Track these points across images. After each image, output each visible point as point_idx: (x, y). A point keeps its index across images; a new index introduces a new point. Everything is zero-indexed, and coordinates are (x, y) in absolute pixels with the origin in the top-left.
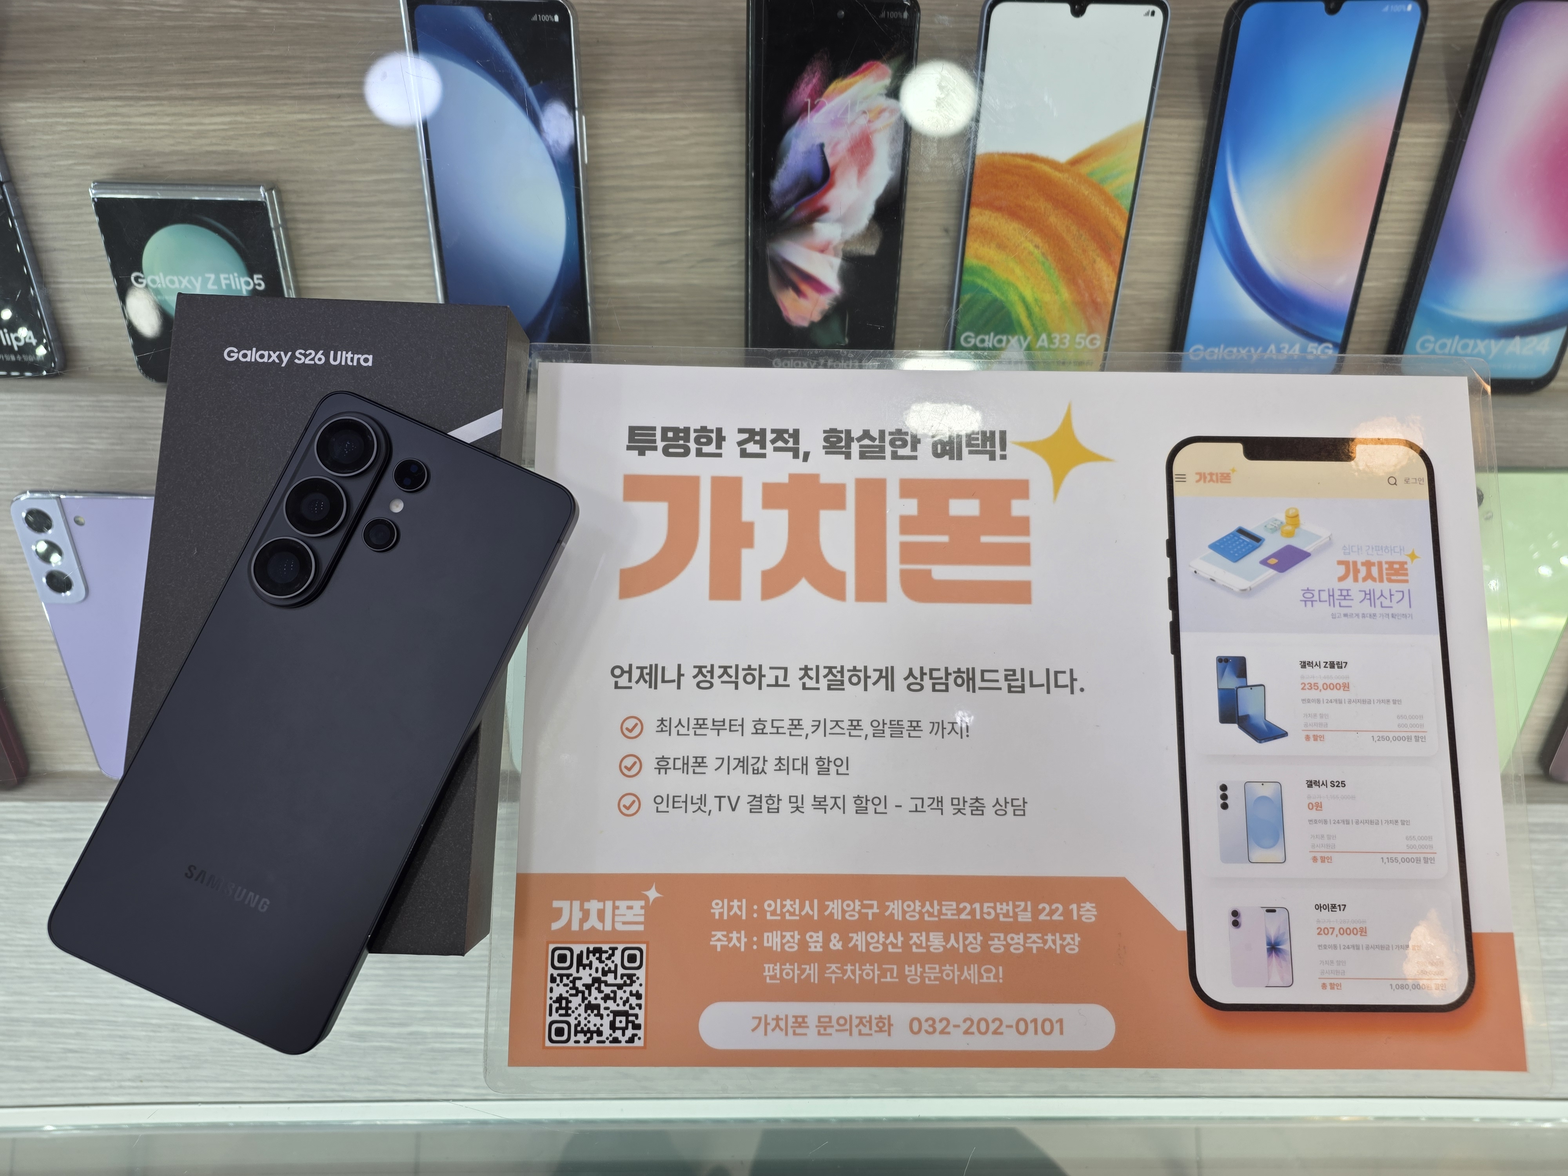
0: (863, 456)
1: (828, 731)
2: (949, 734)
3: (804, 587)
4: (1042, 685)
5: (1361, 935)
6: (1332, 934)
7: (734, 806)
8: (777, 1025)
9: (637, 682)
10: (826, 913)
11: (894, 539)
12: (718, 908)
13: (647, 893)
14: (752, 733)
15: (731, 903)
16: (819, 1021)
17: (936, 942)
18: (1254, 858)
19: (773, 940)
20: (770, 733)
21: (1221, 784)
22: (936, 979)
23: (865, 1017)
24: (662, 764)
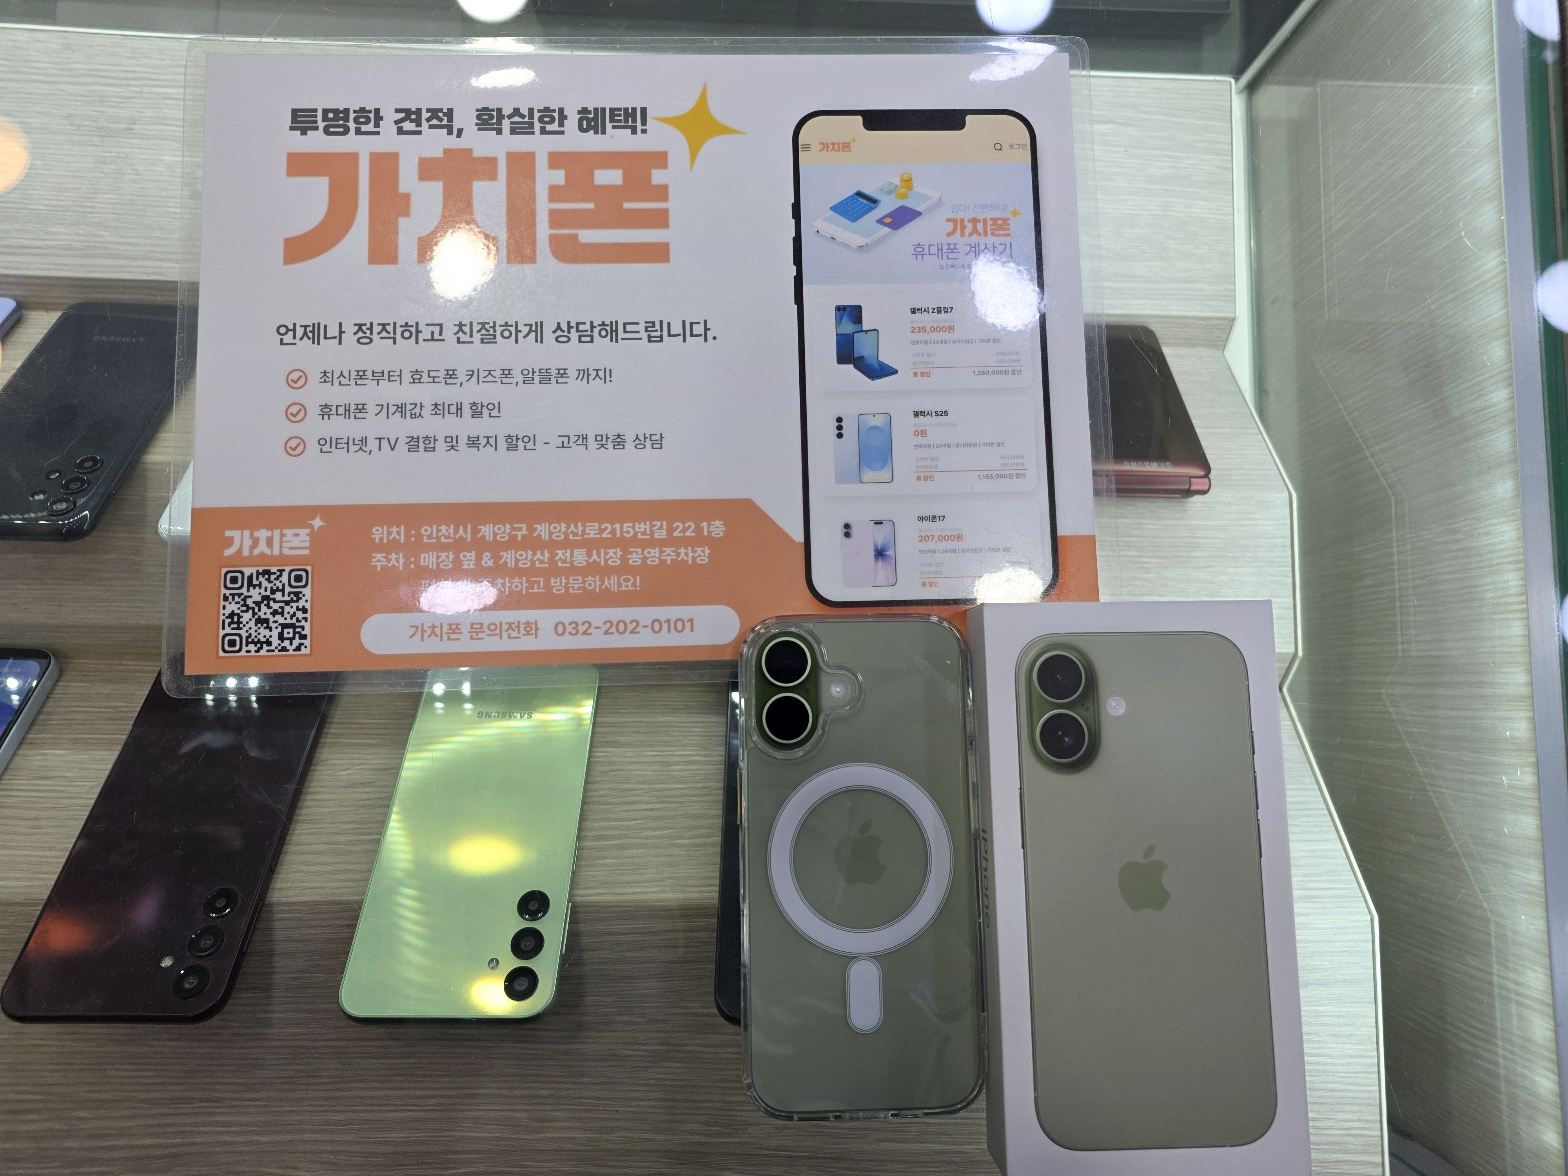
0: (513, 131)
1: (481, 380)
2: (593, 379)
4: (679, 335)
5: (957, 541)
6: (932, 541)
7: (393, 446)
8: (433, 632)
9: (301, 339)
10: (479, 536)
11: (543, 206)
12: (378, 533)
13: (312, 522)
14: (410, 383)
15: (391, 530)
16: (472, 628)
17: (580, 557)
18: (864, 479)
19: (429, 560)
20: (427, 382)
21: (837, 416)
22: (579, 588)
23: (514, 623)
24: (326, 411)
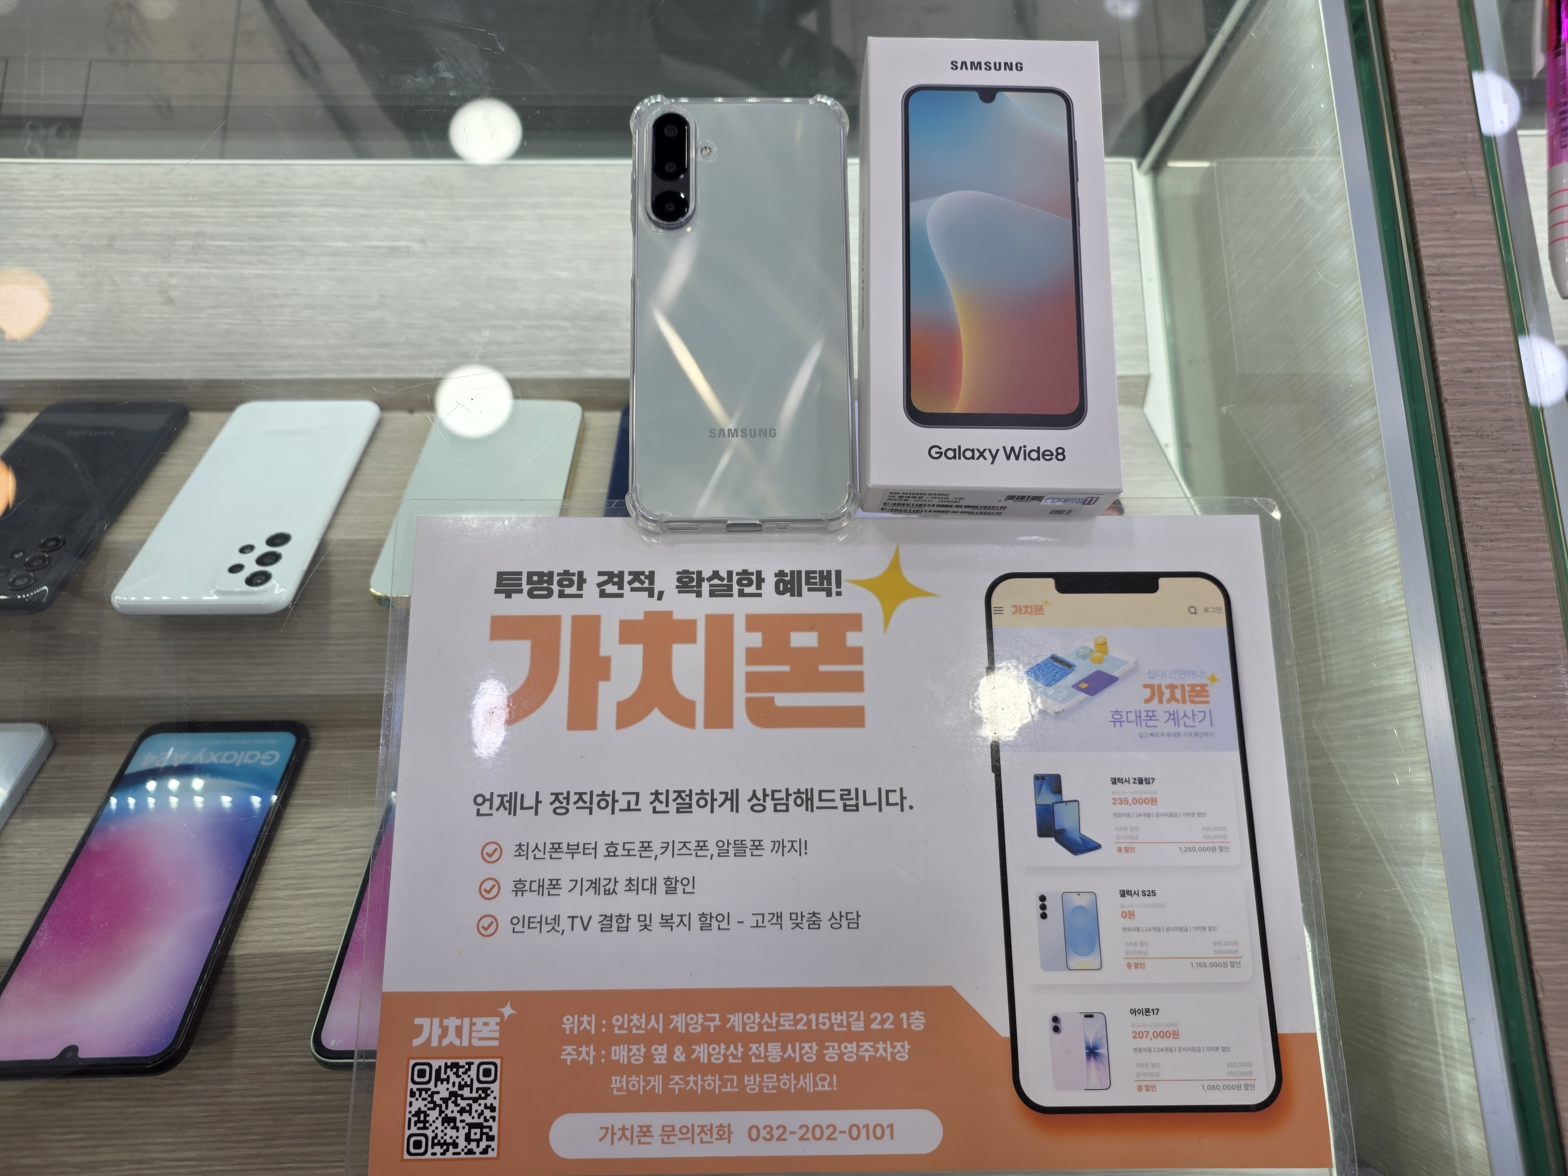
0: (712, 594)
1: (676, 852)
2: (789, 852)
3: (656, 716)
4: (875, 804)
5: (1174, 1038)
6: (1146, 1037)
7: (585, 926)
8: (623, 1135)
9: (498, 809)
10: (671, 1027)
11: (740, 669)
12: (569, 1023)
13: (502, 1010)
14: (605, 856)
15: (582, 1019)
16: (663, 1131)
17: (774, 1053)
18: (1071, 966)
19: (620, 1053)
20: (622, 856)
21: (1040, 895)
22: (774, 1088)
23: (707, 1126)
24: (520, 887)
